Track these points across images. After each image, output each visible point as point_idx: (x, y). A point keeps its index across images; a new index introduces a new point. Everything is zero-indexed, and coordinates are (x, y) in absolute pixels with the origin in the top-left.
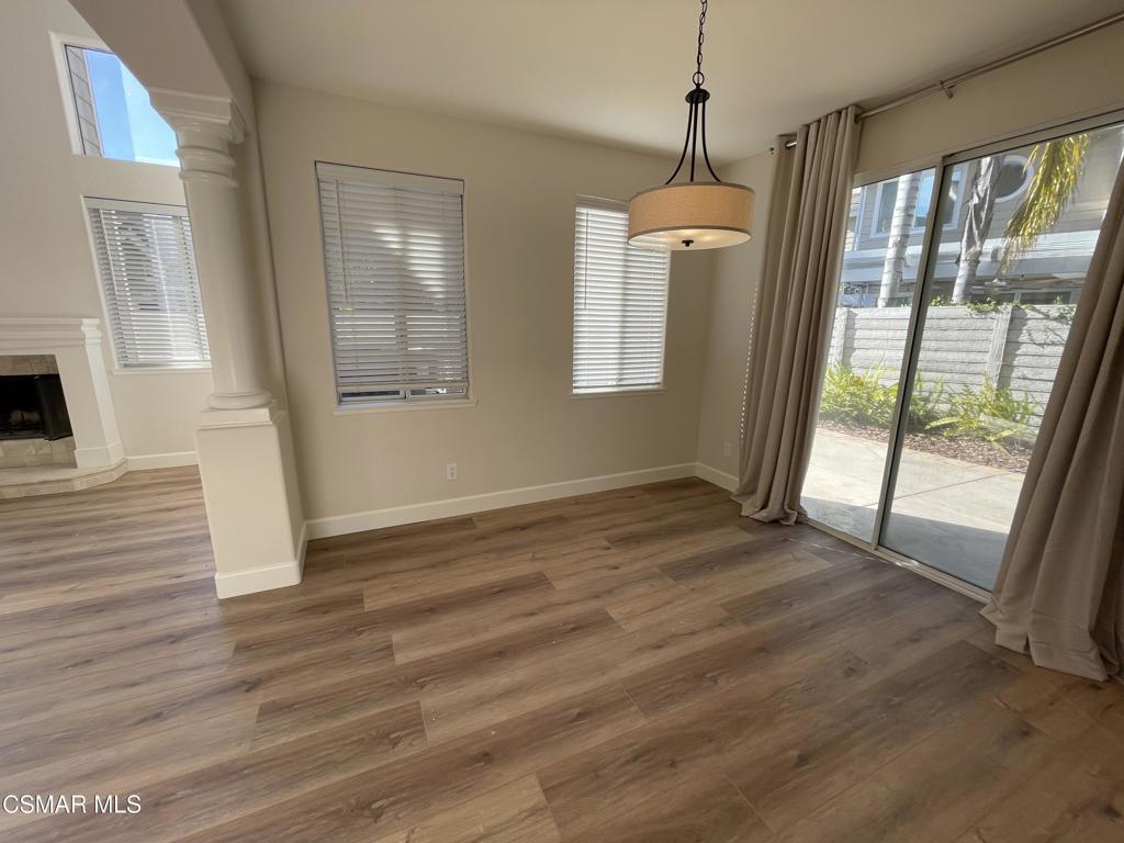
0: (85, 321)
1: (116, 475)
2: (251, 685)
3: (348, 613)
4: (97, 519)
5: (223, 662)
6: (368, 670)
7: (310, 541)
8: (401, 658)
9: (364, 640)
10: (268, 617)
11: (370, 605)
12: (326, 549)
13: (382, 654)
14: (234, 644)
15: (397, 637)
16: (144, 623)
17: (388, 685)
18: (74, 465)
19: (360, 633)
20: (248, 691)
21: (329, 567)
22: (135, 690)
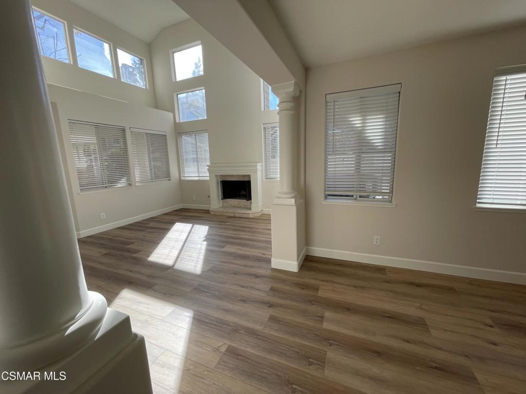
0: (258, 164)
1: (259, 214)
2: (271, 305)
3: (311, 293)
4: (252, 228)
5: (265, 292)
6: (310, 323)
7: (306, 255)
8: (326, 325)
9: (313, 308)
10: (283, 281)
11: (320, 293)
12: (311, 261)
13: (318, 318)
14: (270, 286)
15: (327, 314)
16: (251, 267)
17: (317, 335)
18: (251, 209)
19: (313, 304)
20: (269, 307)
21: (310, 269)
22: (243, 289)
